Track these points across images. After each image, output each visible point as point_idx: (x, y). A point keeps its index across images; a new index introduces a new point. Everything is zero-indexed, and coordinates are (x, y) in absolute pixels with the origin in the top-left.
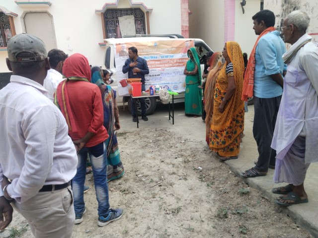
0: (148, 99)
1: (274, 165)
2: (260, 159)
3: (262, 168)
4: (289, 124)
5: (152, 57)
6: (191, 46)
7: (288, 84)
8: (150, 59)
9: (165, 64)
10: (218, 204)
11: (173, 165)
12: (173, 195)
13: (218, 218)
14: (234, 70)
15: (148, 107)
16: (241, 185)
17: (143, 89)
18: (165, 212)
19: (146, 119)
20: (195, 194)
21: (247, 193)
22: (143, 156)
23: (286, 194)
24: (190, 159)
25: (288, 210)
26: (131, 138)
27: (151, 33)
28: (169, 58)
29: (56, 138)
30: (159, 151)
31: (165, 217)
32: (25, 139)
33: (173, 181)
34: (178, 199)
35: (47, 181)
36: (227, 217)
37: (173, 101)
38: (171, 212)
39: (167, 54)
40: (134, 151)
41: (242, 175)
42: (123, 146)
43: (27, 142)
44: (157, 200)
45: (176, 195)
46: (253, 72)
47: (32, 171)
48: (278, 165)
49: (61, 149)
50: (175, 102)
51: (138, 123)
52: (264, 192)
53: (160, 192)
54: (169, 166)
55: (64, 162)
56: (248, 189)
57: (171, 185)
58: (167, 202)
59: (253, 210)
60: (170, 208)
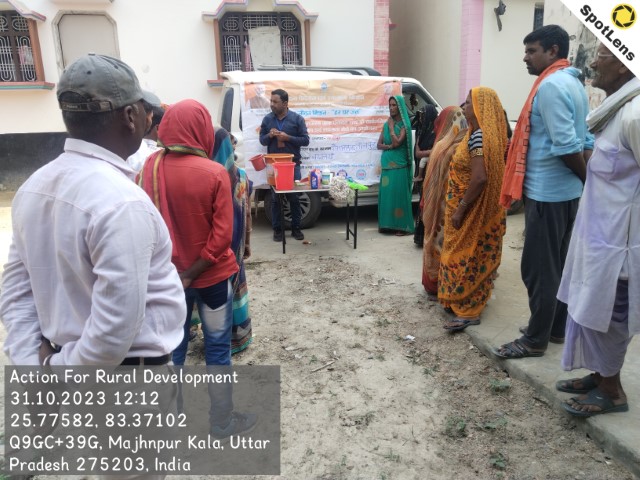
0: (305, 196)
1: (562, 335)
2: (533, 321)
3: (537, 340)
4: (595, 254)
5: (317, 112)
6: (394, 92)
7: (596, 175)
8: (313, 115)
9: (342, 126)
10: (447, 409)
11: (357, 329)
12: (357, 390)
13: (446, 437)
14: (484, 144)
15: (304, 212)
16: (492, 373)
17: (297, 176)
18: (341, 421)
19: (300, 237)
20: (402, 389)
21: (506, 390)
22: (296, 310)
23: (585, 393)
24: (390, 319)
25: (589, 425)
26: (270, 273)
27: (314, 64)
28: (349, 115)
29: (151, 266)
30: (327, 300)
31: (343, 431)
32: (93, 267)
33: (357, 361)
34: (368, 398)
35: (133, 349)
36: (465, 436)
37: (356, 202)
38: (354, 423)
39: (347, 108)
40: (276, 298)
41: (495, 352)
42: (256, 289)
43: (96, 271)
44: (324, 398)
45: (362, 390)
46: (524, 149)
47: (105, 328)
48: (571, 336)
49: (159, 286)
50: (359, 204)
51: (284, 243)
52: (540, 388)
53: (331, 382)
54: (349, 331)
55: (163, 314)
56: (507, 381)
57: (353, 369)
58: (346, 402)
59: (516, 422)
60: (351, 413)
